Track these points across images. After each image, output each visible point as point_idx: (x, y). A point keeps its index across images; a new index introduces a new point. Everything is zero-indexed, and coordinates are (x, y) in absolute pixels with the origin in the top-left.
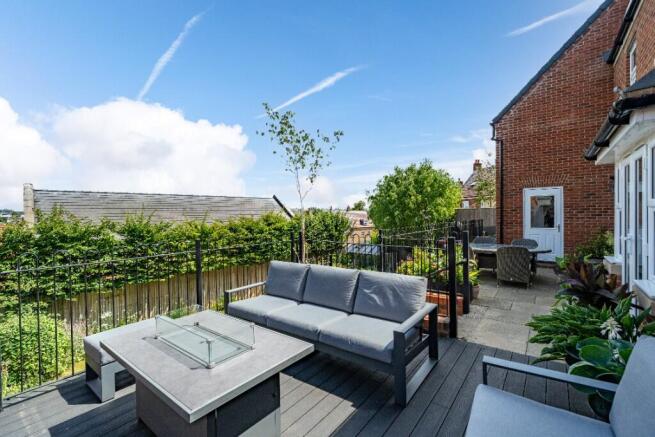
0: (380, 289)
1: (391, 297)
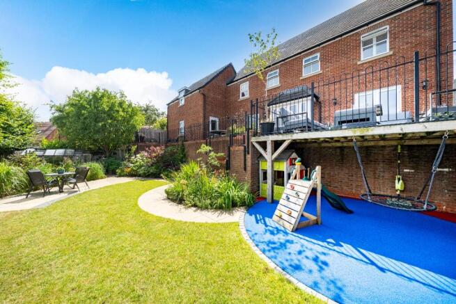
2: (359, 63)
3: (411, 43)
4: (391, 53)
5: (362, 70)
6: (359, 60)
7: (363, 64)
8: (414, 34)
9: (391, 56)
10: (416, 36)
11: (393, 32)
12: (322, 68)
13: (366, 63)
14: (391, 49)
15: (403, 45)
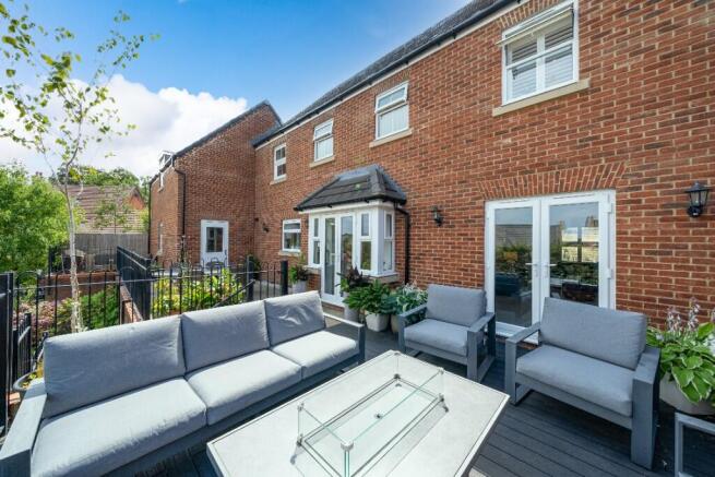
0: (293, 310)
1: (305, 314)
2: (496, 112)
3: (649, 50)
4: (585, 84)
5: (505, 134)
6: (498, 103)
7: (505, 115)
8: (657, 20)
9: (584, 92)
10: (665, 27)
11: (589, 18)
12: (413, 123)
13: (514, 113)
14: (583, 72)
15: (621, 59)
